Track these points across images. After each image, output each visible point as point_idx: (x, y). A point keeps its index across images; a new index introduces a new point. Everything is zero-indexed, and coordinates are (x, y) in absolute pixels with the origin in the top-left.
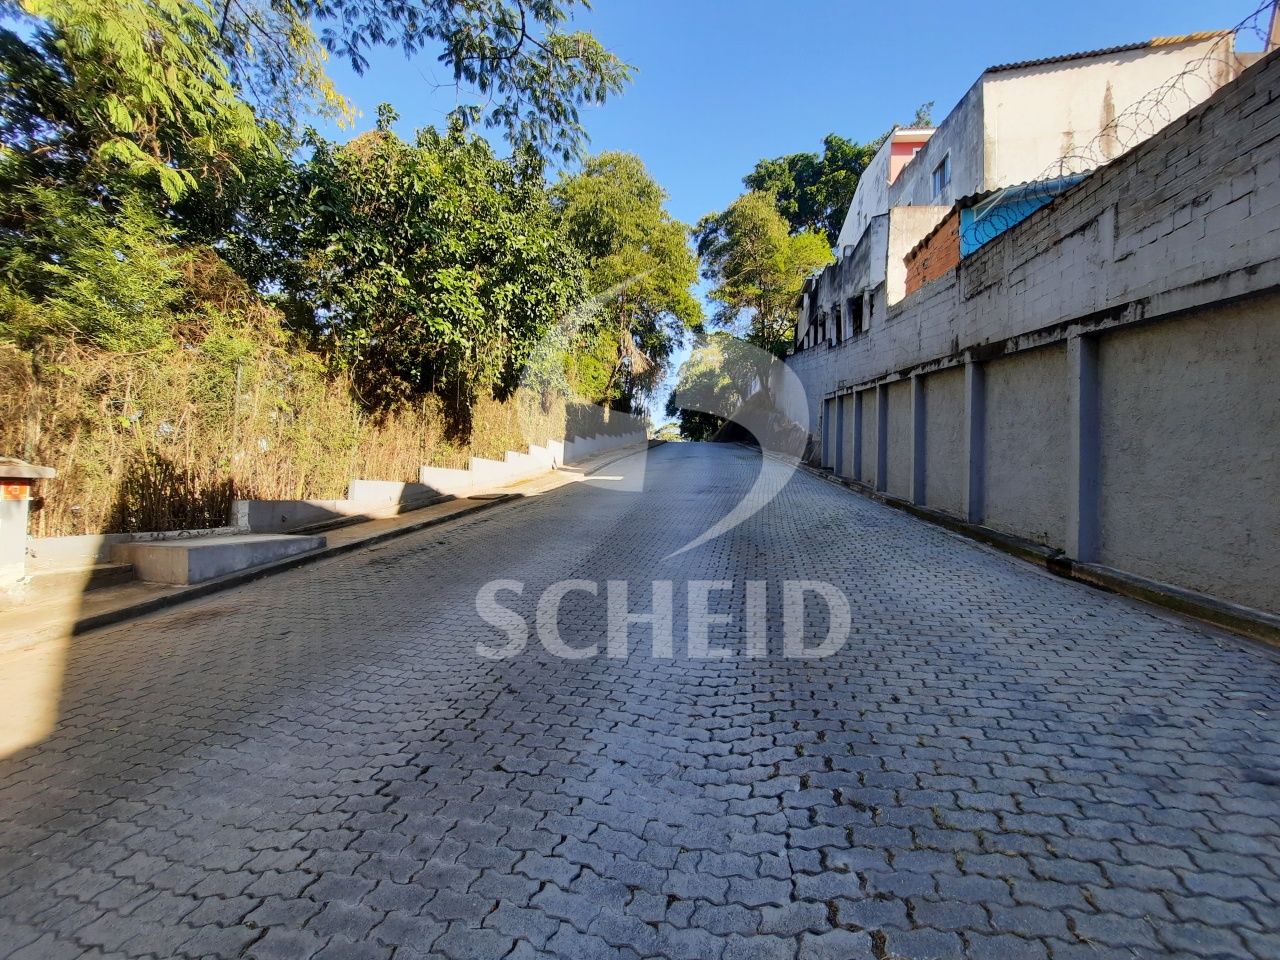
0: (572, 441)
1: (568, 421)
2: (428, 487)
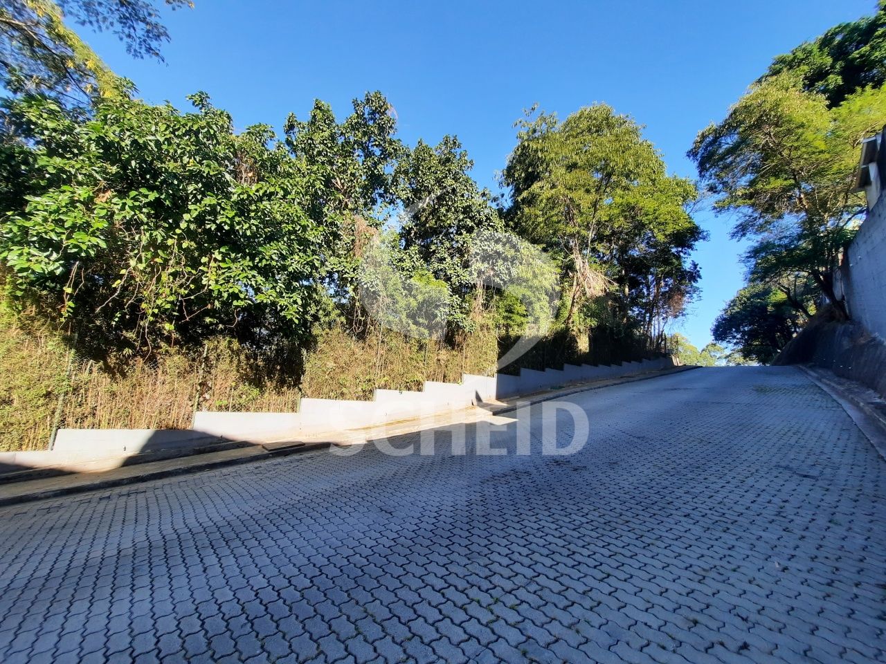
2: (204, 433)
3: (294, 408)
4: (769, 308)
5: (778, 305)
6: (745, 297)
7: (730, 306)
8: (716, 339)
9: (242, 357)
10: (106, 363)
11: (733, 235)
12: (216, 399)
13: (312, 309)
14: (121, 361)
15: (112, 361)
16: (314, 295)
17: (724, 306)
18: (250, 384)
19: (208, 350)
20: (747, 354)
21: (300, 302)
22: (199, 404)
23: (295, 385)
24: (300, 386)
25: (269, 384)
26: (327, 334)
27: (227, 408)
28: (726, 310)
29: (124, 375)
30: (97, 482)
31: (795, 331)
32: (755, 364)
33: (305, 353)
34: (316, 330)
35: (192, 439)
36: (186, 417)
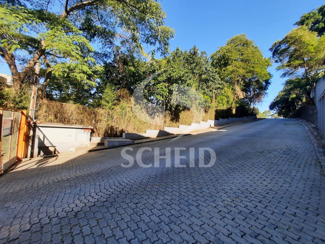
0: (218, 120)
1: (216, 115)
2: (166, 132)
4: (290, 100)
5: (292, 99)
6: (282, 95)
7: (276, 98)
8: (270, 109)
11: (281, 77)
17: (274, 98)
20: (280, 114)
24: (179, 122)
25: (174, 121)
28: (274, 100)
31: (298, 107)
32: (282, 118)
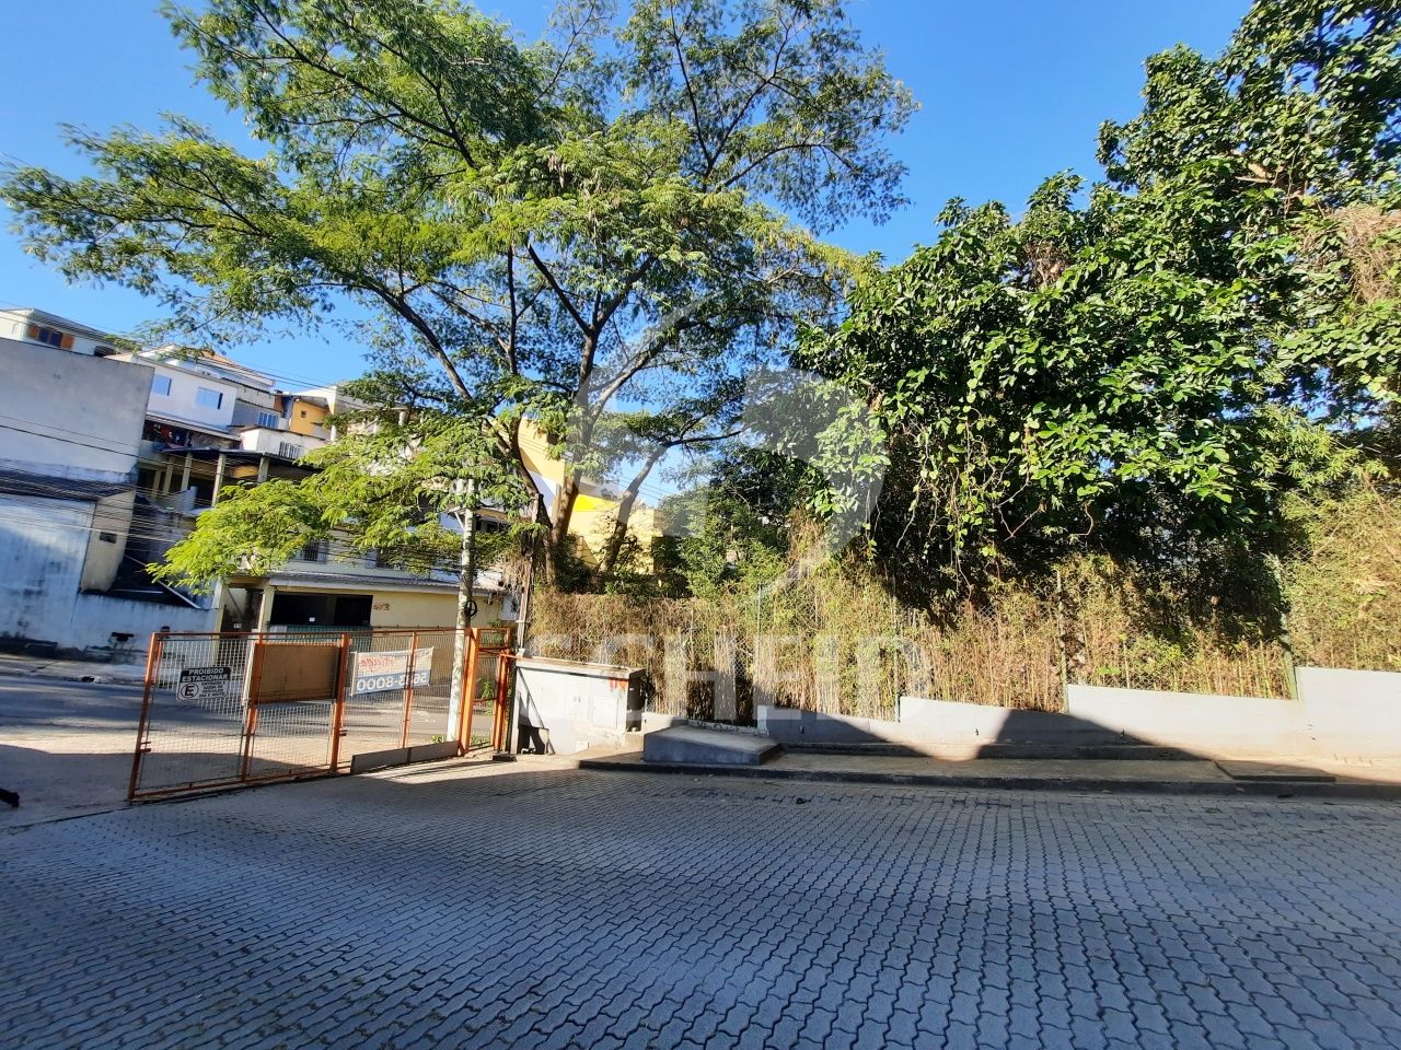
2: (1089, 723)
3: (1280, 689)
9: (1128, 586)
10: (930, 611)
12: (1096, 664)
13: (1269, 464)
14: (947, 607)
15: (937, 608)
16: (1264, 433)
18: (1157, 636)
19: (1062, 580)
21: (1224, 456)
22: (1069, 672)
23: (1268, 637)
24: (1285, 639)
25: (1199, 635)
26: (1332, 511)
27: (1123, 682)
29: (954, 627)
30: (949, 775)
33: (1277, 563)
34: (1294, 507)
35: (1070, 732)
36: (1053, 691)
